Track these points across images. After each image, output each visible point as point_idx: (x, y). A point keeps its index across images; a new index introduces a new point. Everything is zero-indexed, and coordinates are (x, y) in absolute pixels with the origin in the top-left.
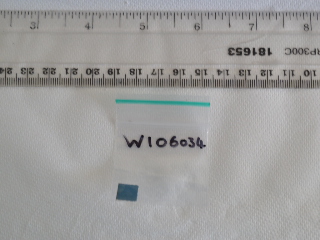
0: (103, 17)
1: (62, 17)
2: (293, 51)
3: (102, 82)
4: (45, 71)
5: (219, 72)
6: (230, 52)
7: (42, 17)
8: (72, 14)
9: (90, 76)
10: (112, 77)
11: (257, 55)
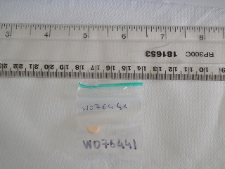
0: (58, 29)
1: (28, 28)
2: (192, 54)
3: (56, 75)
4: (15, 66)
5: (139, 68)
6: (147, 54)
7: (14, 28)
8: (36, 26)
9: (47, 70)
10: (63, 71)
11: (166, 57)
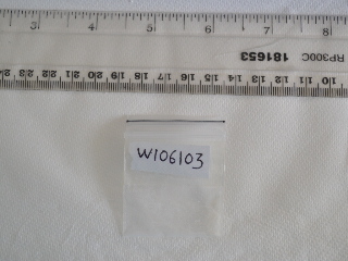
0: (108, 18)
1: (65, 17)
2: (310, 57)
4: (45, 73)
5: (231, 78)
6: (243, 56)
7: (43, 16)
8: (75, 14)
9: (93, 80)
10: (116, 81)
11: (272, 60)
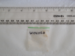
0: (25, 8)
4: (12, 21)
5: (52, 21)
6: (54, 16)
7: (11, 8)
8: (18, 8)
9: (22, 22)
10: (27, 22)
11: (60, 17)
